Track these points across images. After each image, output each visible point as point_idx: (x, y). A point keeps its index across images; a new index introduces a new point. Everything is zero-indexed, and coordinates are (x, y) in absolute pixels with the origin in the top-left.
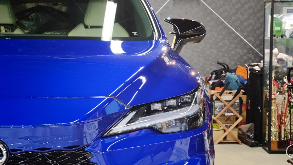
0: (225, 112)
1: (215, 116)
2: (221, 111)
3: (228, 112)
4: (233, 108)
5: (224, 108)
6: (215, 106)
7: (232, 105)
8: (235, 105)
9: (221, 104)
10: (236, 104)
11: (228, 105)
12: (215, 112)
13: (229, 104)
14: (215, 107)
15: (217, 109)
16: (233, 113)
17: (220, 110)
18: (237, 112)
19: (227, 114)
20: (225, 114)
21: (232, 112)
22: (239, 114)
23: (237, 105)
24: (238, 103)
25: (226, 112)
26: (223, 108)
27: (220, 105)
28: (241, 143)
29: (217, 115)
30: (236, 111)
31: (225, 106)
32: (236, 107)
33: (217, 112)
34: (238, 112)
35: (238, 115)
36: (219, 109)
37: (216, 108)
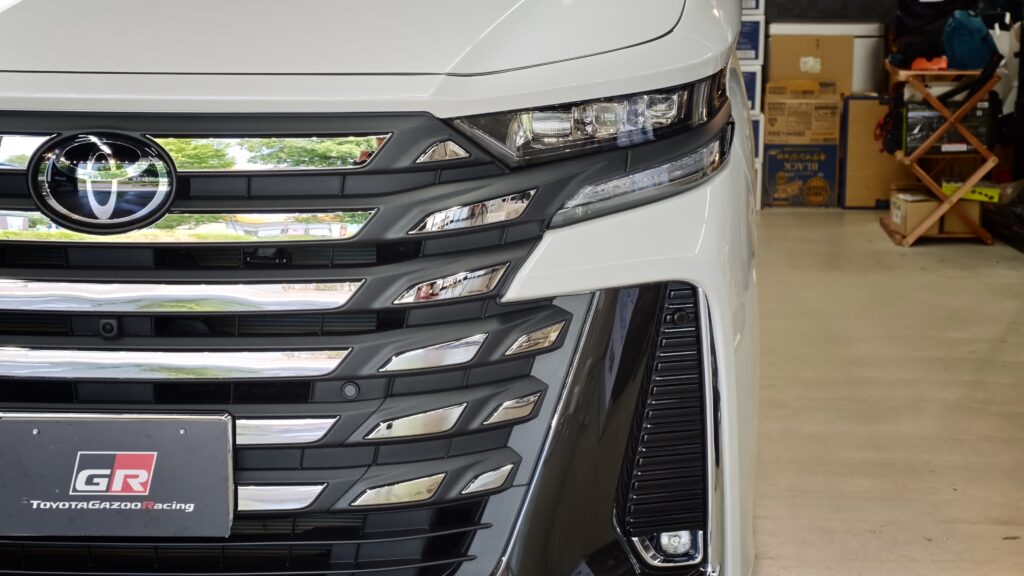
0: (941, 140)
1: (907, 154)
2: (928, 137)
3: (950, 141)
4: (968, 128)
5: (937, 128)
6: (910, 120)
7: (964, 119)
8: (975, 116)
9: (927, 113)
10: (979, 113)
11: (952, 117)
12: (908, 139)
13: (954, 113)
14: (907, 126)
15: (916, 131)
16: (968, 143)
17: (924, 133)
18: (981, 141)
19: (946, 148)
20: (940, 148)
21: (963, 140)
22: (985, 147)
23: (979, 117)
24: (983, 110)
25: (945, 140)
26: (935, 126)
27: (924, 117)
28: (990, 242)
29: (915, 149)
30: (978, 136)
31: (942, 119)
32: (976, 124)
33: (915, 139)
34: (984, 139)
35: (983, 149)
36: (920, 131)
37: (911, 128)
